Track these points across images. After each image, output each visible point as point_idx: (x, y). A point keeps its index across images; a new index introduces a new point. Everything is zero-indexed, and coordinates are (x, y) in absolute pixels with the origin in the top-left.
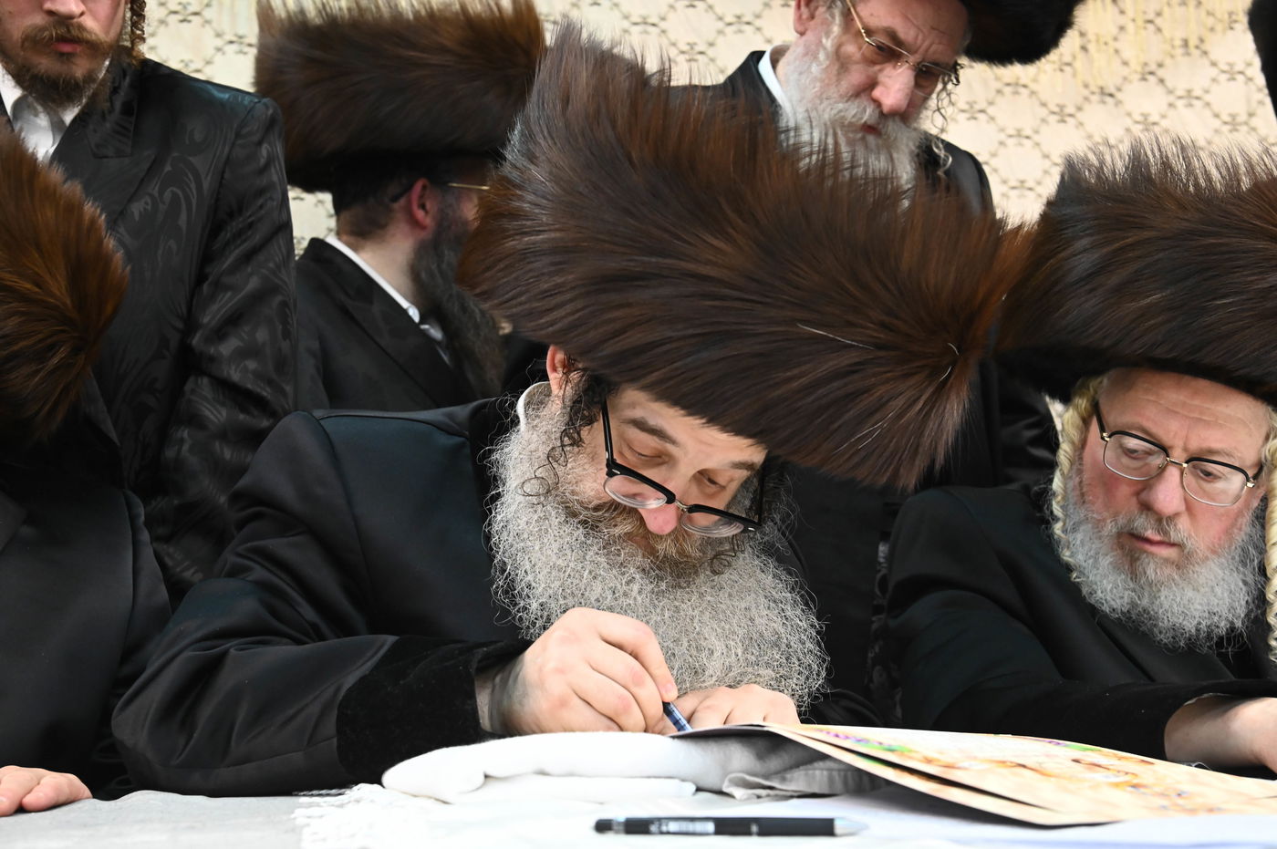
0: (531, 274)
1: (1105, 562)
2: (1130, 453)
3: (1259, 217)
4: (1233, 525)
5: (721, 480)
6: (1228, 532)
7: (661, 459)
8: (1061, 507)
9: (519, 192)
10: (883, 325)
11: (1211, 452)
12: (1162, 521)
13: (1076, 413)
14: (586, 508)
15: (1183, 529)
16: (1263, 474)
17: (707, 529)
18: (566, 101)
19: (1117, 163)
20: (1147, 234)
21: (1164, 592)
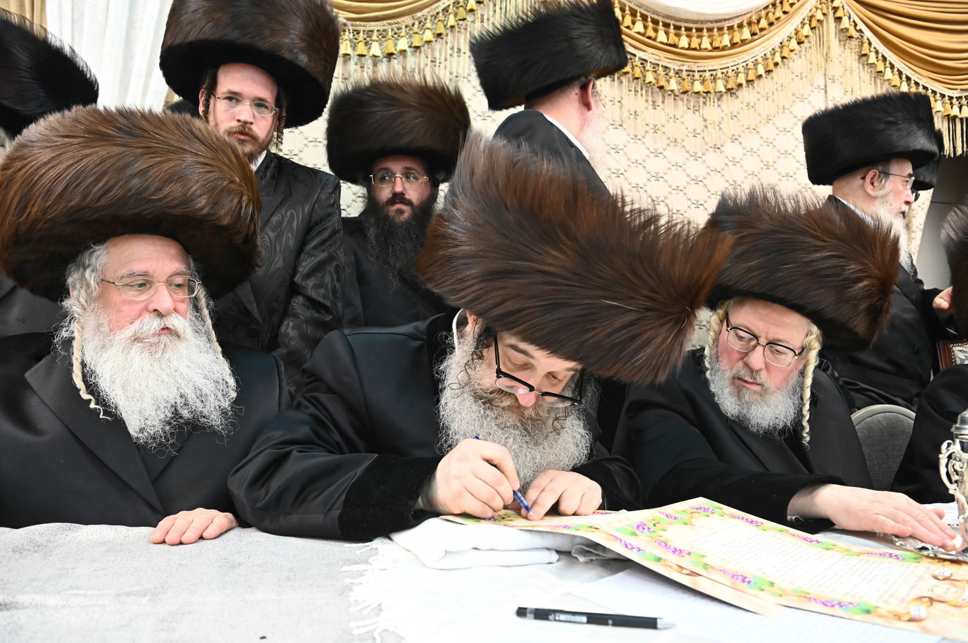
0: (452, 270)
1: (727, 391)
2: (741, 338)
3: (808, 226)
4: (788, 376)
5: (560, 377)
6: (786, 379)
7: (526, 367)
8: (709, 363)
9: (447, 223)
10: (649, 298)
11: (779, 340)
12: (753, 372)
13: (717, 317)
14: (486, 393)
15: (763, 377)
16: (804, 352)
17: (553, 403)
18: (472, 174)
19: (743, 195)
20: (755, 231)
21: (753, 407)
